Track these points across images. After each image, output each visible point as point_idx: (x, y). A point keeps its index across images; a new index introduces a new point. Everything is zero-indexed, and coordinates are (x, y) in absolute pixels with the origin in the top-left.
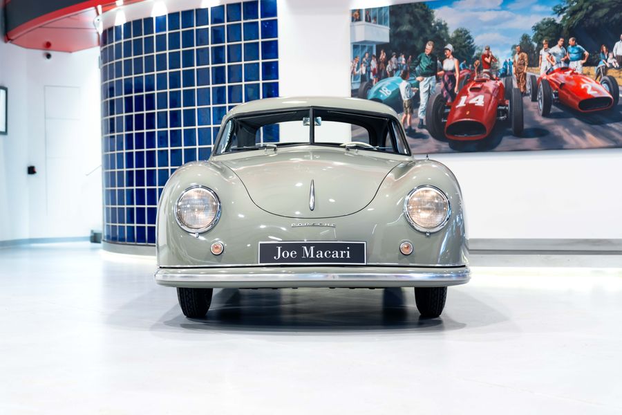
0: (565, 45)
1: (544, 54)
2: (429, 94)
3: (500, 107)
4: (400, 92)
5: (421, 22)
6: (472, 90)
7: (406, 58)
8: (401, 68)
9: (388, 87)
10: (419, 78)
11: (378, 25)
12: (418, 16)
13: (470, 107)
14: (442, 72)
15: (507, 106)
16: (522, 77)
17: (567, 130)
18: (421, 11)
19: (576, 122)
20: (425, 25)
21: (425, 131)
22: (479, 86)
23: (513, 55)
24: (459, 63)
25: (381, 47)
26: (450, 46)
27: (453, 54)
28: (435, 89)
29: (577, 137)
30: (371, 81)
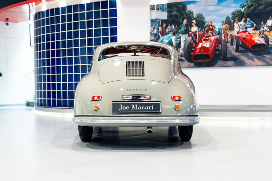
0: (245, 21)
1: (236, 25)
2: (185, 42)
3: (217, 48)
4: (172, 41)
5: (181, 10)
6: (204, 40)
7: (175, 26)
8: (173, 31)
9: (167, 39)
10: (180, 35)
11: (162, 12)
12: (180, 8)
13: (203, 48)
14: (191, 32)
15: (220, 47)
16: (226, 35)
17: (246, 58)
18: (181, 6)
19: (250, 54)
20: (183, 12)
21: (183, 58)
22: (207, 39)
23: (223, 25)
24: (198, 29)
26: (194, 21)
27: (196, 24)
28: (187, 40)
29: (250, 61)
30: (159, 36)
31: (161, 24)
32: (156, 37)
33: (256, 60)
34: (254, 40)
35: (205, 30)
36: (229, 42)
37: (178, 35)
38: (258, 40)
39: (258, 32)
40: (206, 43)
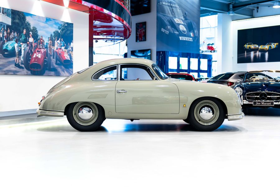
0: (61, 41)
1: (56, 42)
2: (25, 51)
3: (45, 59)
4: (15, 48)
5: (22, 20)
6: (38, 51)
7: (17, 34)
8: (15, 38)
9: (11, 45)
10: (21, 43)
11: (7, 16)
12: (21, 17)
13: (37, 58)
14: (29, 43)
15: (47, 59)
16: (51, 49)
17: (61, 70)
18: (22, 15)
19: (63, 67)
20: (23, 22)
21: (23, 66)
22: (39, 50)
23: (48, 41)
24: (34, 40)
25: (8, 26)
26: (31, 33)
27: (32, 36)
28: (26, 49)
29: (63, 72)
30: (4, 41)
31: (6, 29)
33: (66, 72)
34: (65, 57)
35: (38, 43)
38: (67, 57)
39: (66, 50)
40: (39, 54)
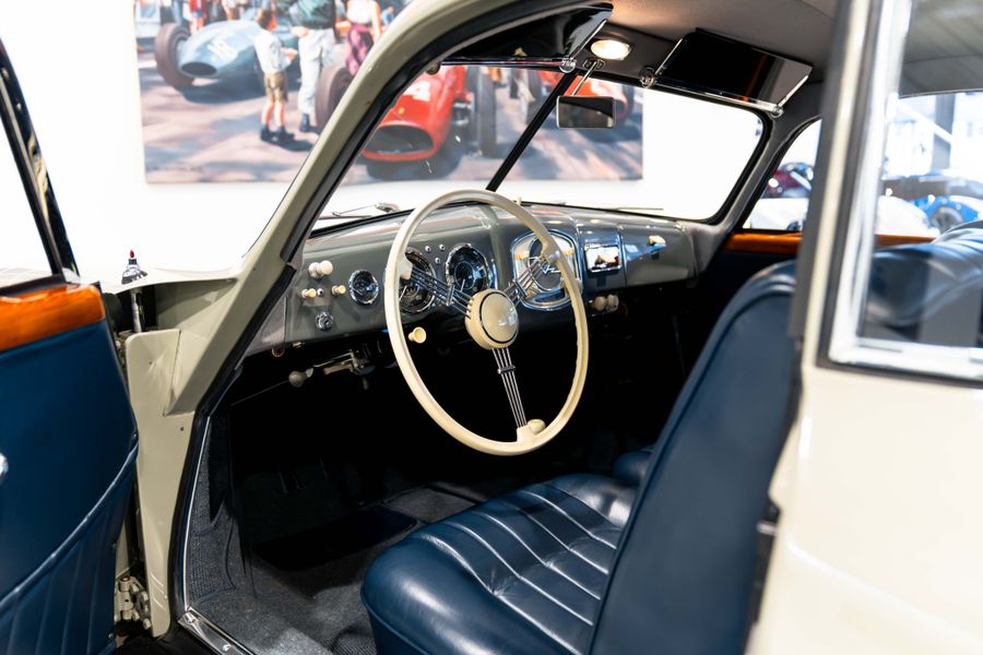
2: (321, 66)
3: (458, 105)
4: (255, 55)
9: (229, 41)
10: (299, 31)
13: (404, 100)
14: (346, 24)
15: (469, 102)
17: (563, 149)
19: (575, 137)
28: (332, 56)
30: (186, 24)
32: (171, 28)
34: (588, 84)
36: (503, 86)
37: (284, 29)
38: (602, 86)
